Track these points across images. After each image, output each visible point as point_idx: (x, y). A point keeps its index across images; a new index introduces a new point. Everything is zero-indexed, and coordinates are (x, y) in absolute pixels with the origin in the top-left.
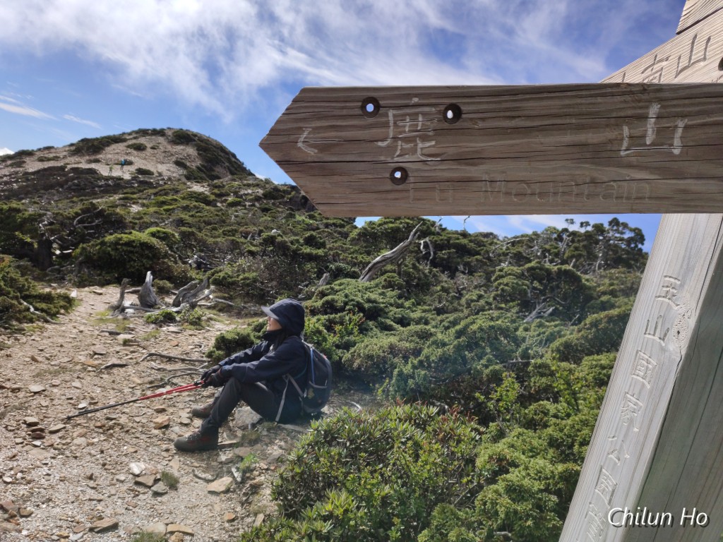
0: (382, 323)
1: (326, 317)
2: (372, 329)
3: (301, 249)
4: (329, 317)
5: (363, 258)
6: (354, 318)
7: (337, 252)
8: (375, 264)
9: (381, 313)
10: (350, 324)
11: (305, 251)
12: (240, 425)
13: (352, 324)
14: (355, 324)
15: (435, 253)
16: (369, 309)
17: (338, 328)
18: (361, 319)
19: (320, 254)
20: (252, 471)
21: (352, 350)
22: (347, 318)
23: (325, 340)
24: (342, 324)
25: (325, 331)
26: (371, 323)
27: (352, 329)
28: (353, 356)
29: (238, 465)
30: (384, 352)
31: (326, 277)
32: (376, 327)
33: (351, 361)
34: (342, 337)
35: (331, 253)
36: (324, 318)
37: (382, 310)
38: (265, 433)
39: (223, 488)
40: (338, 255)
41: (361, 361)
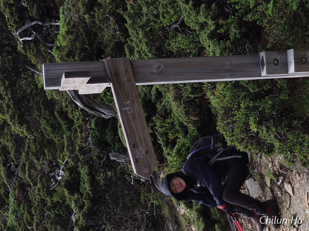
0: (156, 98)
1: (164, 148)
2: (164, 106)
3: (87, 193)
4: (163, 146)
5: (78, 119)
6: (158, 124)
7: (79, 151)
8: (85, 105)
9: (147, 99)
10: (165, 127)
11: (88, 188)
12: (261, 191)
13: (165, 125)
14: (164, 122)
15: (32, 20)
16: (147, 112)
17: (171, 136)
18: (158, 118)
19: (87, 171)
20: (275, 171)
21: (185, 124)
22: (160, 130)
23: (183, 145)
24: (167, 134)
25: (176, 147)
26: (159, 107)
27: (169, 123)
28: (190, 122)
29: (276, 181)
30: (181, 104)
31: (114, 156)
32: (161, 102)
33: (194, 123)
34: (178, 132)
35: (81, 157)
36: (165, 150)
37: (144, 99)
38: (256, 170)
39: (289, 185)
40: (81, 148)
41: (192, 116)
